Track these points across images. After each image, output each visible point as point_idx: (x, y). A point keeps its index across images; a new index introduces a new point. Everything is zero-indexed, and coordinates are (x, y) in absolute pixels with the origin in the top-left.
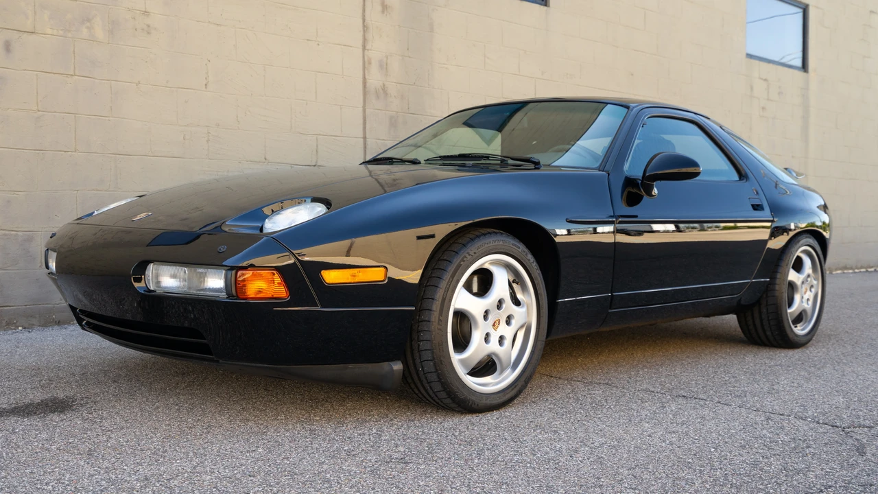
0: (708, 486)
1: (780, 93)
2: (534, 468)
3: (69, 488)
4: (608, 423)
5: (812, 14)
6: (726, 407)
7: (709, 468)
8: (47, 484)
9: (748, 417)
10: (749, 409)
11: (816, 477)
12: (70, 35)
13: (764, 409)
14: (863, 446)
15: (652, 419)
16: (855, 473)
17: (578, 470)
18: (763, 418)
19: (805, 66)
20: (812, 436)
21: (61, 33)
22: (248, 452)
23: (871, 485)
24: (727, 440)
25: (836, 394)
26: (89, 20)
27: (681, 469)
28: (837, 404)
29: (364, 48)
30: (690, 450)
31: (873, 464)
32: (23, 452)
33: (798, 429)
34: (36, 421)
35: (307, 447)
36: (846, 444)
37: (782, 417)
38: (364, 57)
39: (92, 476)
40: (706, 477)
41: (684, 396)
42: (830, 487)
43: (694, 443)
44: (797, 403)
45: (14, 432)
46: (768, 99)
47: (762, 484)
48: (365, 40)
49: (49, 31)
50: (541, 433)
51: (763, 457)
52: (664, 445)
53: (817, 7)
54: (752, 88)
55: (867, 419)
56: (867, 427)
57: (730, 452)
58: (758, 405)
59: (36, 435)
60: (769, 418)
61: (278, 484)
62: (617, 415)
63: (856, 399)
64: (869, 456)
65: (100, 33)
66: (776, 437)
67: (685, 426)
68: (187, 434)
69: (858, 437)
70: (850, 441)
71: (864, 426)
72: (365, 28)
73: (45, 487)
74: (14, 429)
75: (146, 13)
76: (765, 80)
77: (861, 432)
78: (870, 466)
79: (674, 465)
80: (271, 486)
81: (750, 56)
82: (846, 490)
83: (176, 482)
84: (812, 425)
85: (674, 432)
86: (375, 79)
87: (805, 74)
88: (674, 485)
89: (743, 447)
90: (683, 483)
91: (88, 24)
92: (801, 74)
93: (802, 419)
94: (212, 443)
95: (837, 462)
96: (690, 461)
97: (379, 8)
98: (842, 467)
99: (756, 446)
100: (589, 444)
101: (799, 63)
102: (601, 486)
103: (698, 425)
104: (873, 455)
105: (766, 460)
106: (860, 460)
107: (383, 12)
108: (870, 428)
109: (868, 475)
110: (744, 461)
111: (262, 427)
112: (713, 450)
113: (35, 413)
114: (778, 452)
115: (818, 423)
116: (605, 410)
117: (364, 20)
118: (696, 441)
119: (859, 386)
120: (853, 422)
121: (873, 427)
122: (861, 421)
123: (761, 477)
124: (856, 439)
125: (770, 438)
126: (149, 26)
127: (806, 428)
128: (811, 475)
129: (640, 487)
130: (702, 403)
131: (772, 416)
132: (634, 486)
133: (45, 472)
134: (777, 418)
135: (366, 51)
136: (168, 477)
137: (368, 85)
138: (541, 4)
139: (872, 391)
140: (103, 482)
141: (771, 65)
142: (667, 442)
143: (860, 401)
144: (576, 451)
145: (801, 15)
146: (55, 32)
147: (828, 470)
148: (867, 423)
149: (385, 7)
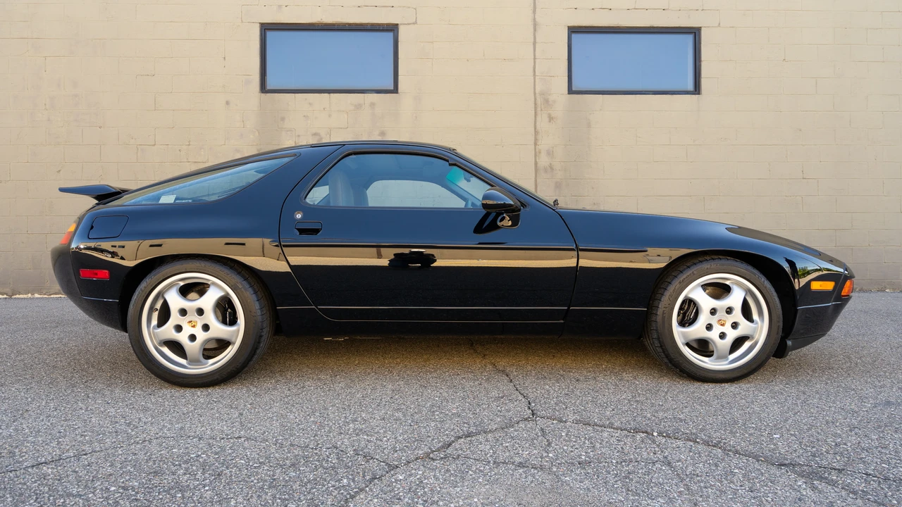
29: (536, 144)
38: (535, 149)
48: (536, 140)
72: (536, 132)
86: (544, 161)
97: (547, 120)
107: (550, 121)
117: (535, 128)
135: (537, 146)
137: (538, 165)
138: (694, 94)
149: (551, 119)
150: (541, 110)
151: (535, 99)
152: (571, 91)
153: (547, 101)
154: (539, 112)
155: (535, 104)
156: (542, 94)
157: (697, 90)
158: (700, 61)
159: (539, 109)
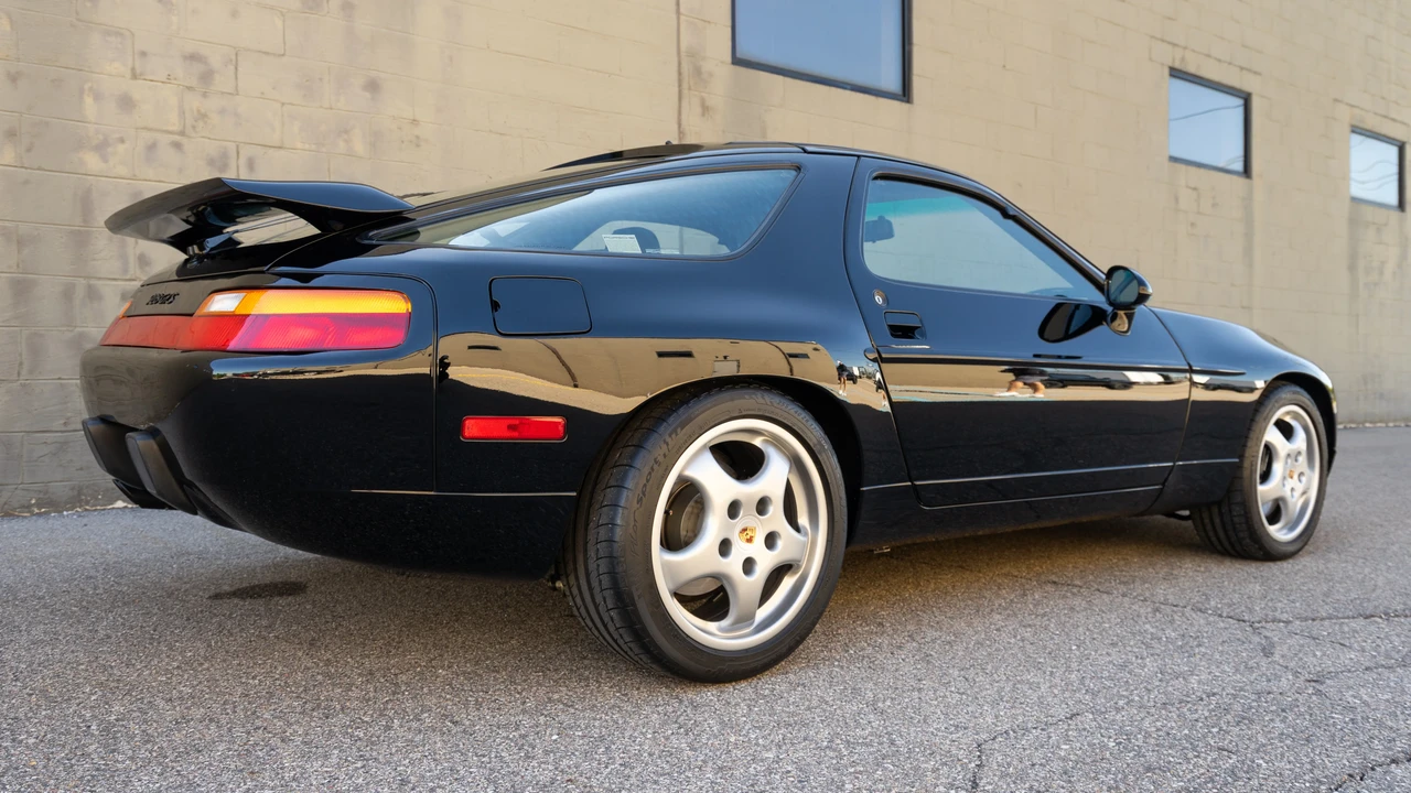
0: (1056, 692)
1: (1214, 205)
2: (842, 667)
3: (278, 682)
4: (948, 615)
5: (1256, 103)
6: (1105, 596)
7: (1063, 670)
8: (254, 678)
9: (1130, 608)
10: (1135, 598)
11: (1199, 682)
12: (324, 150)
13: (1154, 599)
14: (1272, 645)
15: (1006, 609)
16: (1252, 678)
17: (897, 670)
18: (1149, 610)
19: (1247, 171)
20: (1207, 632)
21: (313, 147)
22: (499, 643)
23: (1269, 693)
24: (1095, 636)
25: (1253, 580)
26: (346, 132)
27: (1028, 670)
28: (1251, 594)
30: (1045, 647)
31: (1279, 667)
32: (235, 640)
33: (1191, 624)
34: (260, 605)
35: (571, 638)
36: (1250, 642)
37: (1175, 609)
39: (309, 669)
40: (1058, 681)
41: (1055, 583)
42: (1214, 694)
43: (1052, 639)
44: (1199, 591)
45: (230, 617)
46: (1199, 213)
47: (1126, 690)
49: (299, 145)
50: (861, 625)
51: (1137, 657)
52: (1013, 641)
53: (1262, 97)
54: (1177, 200)
55: (1286, 612)
56: (1283, 622)
57: (1096, 651)
58: (1147, 594)
59: (255, 621)
60: (1157, 610)
61: (525, 681)
62: (962, 604)
63: (1277, 587)
64: (1277, 657)
65: (359, 147)
66: (1160, 633)
67: (1046, 618)
68: (432, 622)
69: (1268, 634)
70: (1256, 639)
71: (1280, 621)
73: (251, 681)
74: (231, 614)
75: (415, 122)
76: (1195, 189)
77: (1274, 628)
78: (1274, 669)
79: (1020, 665)
80: (515, 684)
81: (1174, 159)
82: (1234, 699)
83: (404, 678)
84: (1211, 619)
85: (1030, 626)
87: (1247, 181)
88: (1014, 689)
89: (1114, 645)
90: (1025, 688)
91: (345, 136)
92: (1242, 181)
93: (1200, 610)
94: (458, 633)
95: (1233, 664)
96: (1042, 660)
97: (698, 110)
98: (1237, 670)
99: (1132, 643)
100: (918, 638)
101: (1239, 166)
102: (920, 690)
103: (1063, 618)
104: (1283, 656)
105: (1140, 661)
106: (1264, 662)
107: (703, 115)
108: (1287, 622)
109: (1269, 681)
110: (1110, 662)
111: (522, 615)
112: (1074, 648)
113: (260, 596)
114: (1158, 651)
115: (1220, 616)
116: (949, 598)
117: (680, 125)
118: (1056, 637)
119: (1286, 571)
120: (1267, 615)
121: (1290, 622)
122: (1277, 614)
123: (1127, 682)
124: (1265, 637)
125: (1152, 634)
126: (417, 137)
127: (1202, 621)
128: (1194, 679)
129: (969, 692)
130: (1075, 590)
131: (1163, 607)
132: (962, 690)
133: (255, 664)
134: (1168, 610)
136: (397, 671)
138: (902, 101)
139: (1301, 577)
140: (320, 677)
141: (1202, 171)
142: (1019, 637)
143: (1281, 590)
144: (900, 647)
145: (1240, 111)
146: (307, 146)
147: (1217, 674)
148: (1285, 617)
149: (705, 109)
150: (690, 89)
151: (680, 64)
152: (737, 61)
153: (698, 71)
154: (685, 92)
155: (680, 73)
156: (692, 55)
157: (905, 93)
158: (910, 43)
159: (685, 86)
